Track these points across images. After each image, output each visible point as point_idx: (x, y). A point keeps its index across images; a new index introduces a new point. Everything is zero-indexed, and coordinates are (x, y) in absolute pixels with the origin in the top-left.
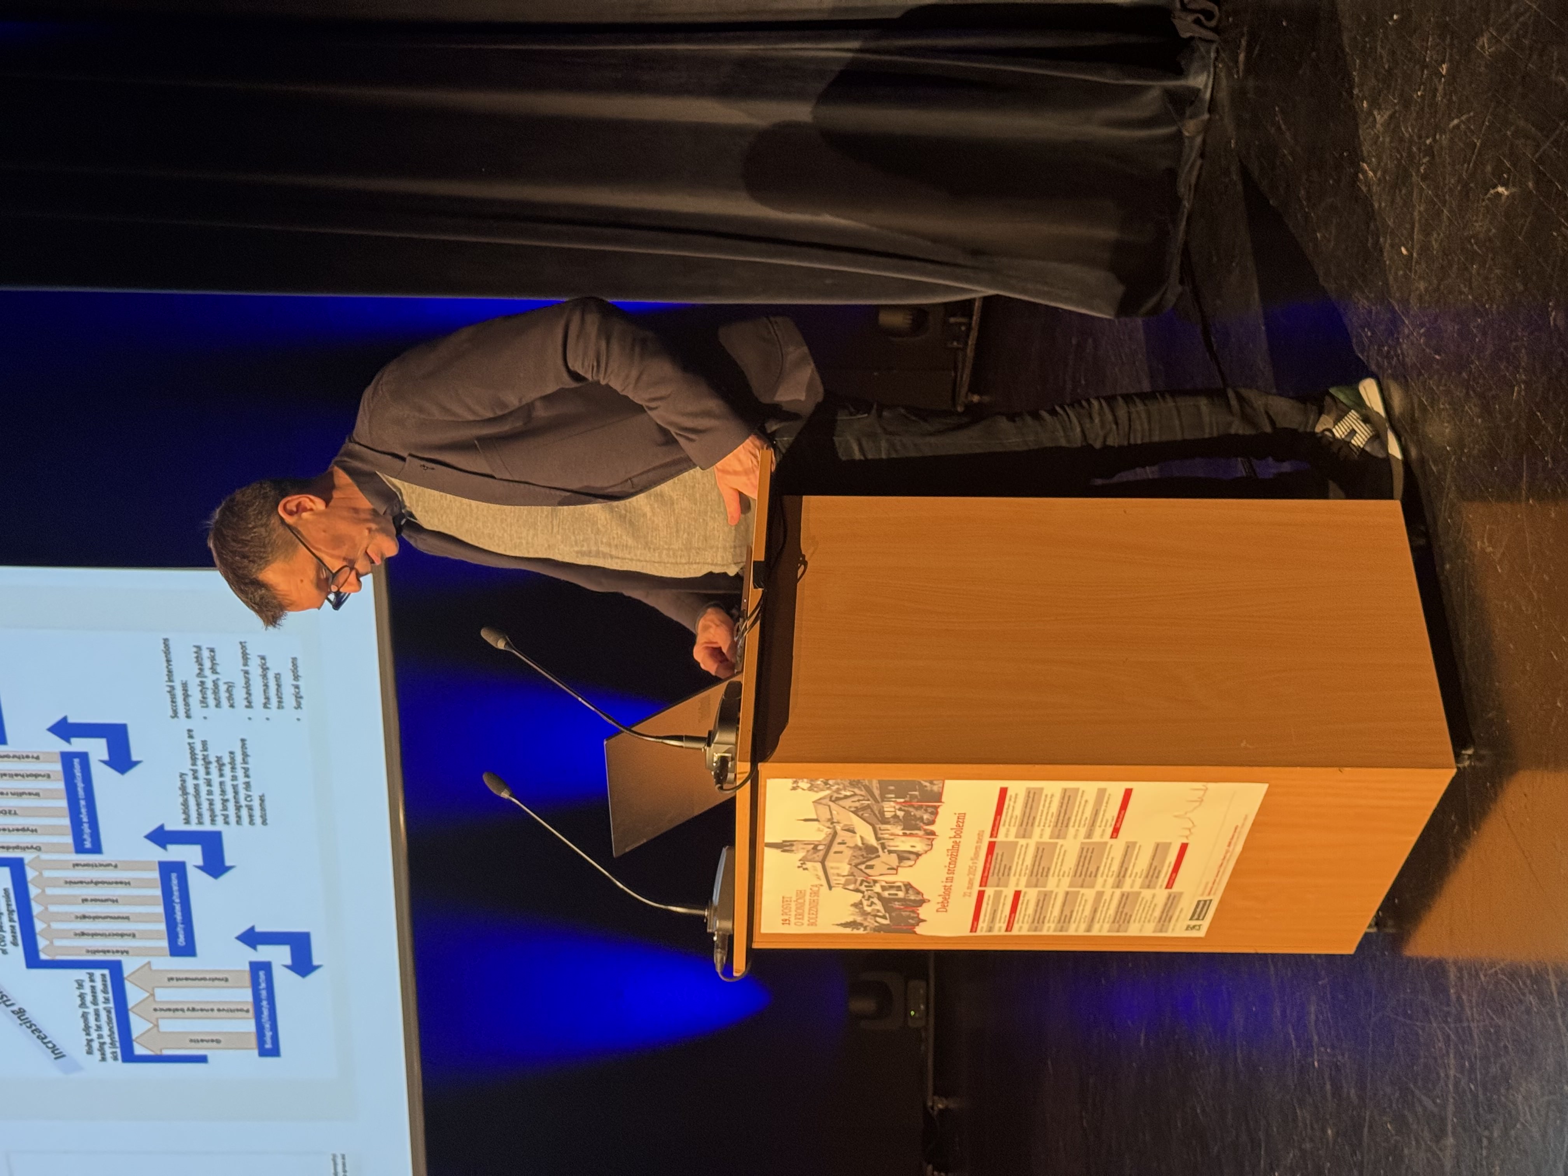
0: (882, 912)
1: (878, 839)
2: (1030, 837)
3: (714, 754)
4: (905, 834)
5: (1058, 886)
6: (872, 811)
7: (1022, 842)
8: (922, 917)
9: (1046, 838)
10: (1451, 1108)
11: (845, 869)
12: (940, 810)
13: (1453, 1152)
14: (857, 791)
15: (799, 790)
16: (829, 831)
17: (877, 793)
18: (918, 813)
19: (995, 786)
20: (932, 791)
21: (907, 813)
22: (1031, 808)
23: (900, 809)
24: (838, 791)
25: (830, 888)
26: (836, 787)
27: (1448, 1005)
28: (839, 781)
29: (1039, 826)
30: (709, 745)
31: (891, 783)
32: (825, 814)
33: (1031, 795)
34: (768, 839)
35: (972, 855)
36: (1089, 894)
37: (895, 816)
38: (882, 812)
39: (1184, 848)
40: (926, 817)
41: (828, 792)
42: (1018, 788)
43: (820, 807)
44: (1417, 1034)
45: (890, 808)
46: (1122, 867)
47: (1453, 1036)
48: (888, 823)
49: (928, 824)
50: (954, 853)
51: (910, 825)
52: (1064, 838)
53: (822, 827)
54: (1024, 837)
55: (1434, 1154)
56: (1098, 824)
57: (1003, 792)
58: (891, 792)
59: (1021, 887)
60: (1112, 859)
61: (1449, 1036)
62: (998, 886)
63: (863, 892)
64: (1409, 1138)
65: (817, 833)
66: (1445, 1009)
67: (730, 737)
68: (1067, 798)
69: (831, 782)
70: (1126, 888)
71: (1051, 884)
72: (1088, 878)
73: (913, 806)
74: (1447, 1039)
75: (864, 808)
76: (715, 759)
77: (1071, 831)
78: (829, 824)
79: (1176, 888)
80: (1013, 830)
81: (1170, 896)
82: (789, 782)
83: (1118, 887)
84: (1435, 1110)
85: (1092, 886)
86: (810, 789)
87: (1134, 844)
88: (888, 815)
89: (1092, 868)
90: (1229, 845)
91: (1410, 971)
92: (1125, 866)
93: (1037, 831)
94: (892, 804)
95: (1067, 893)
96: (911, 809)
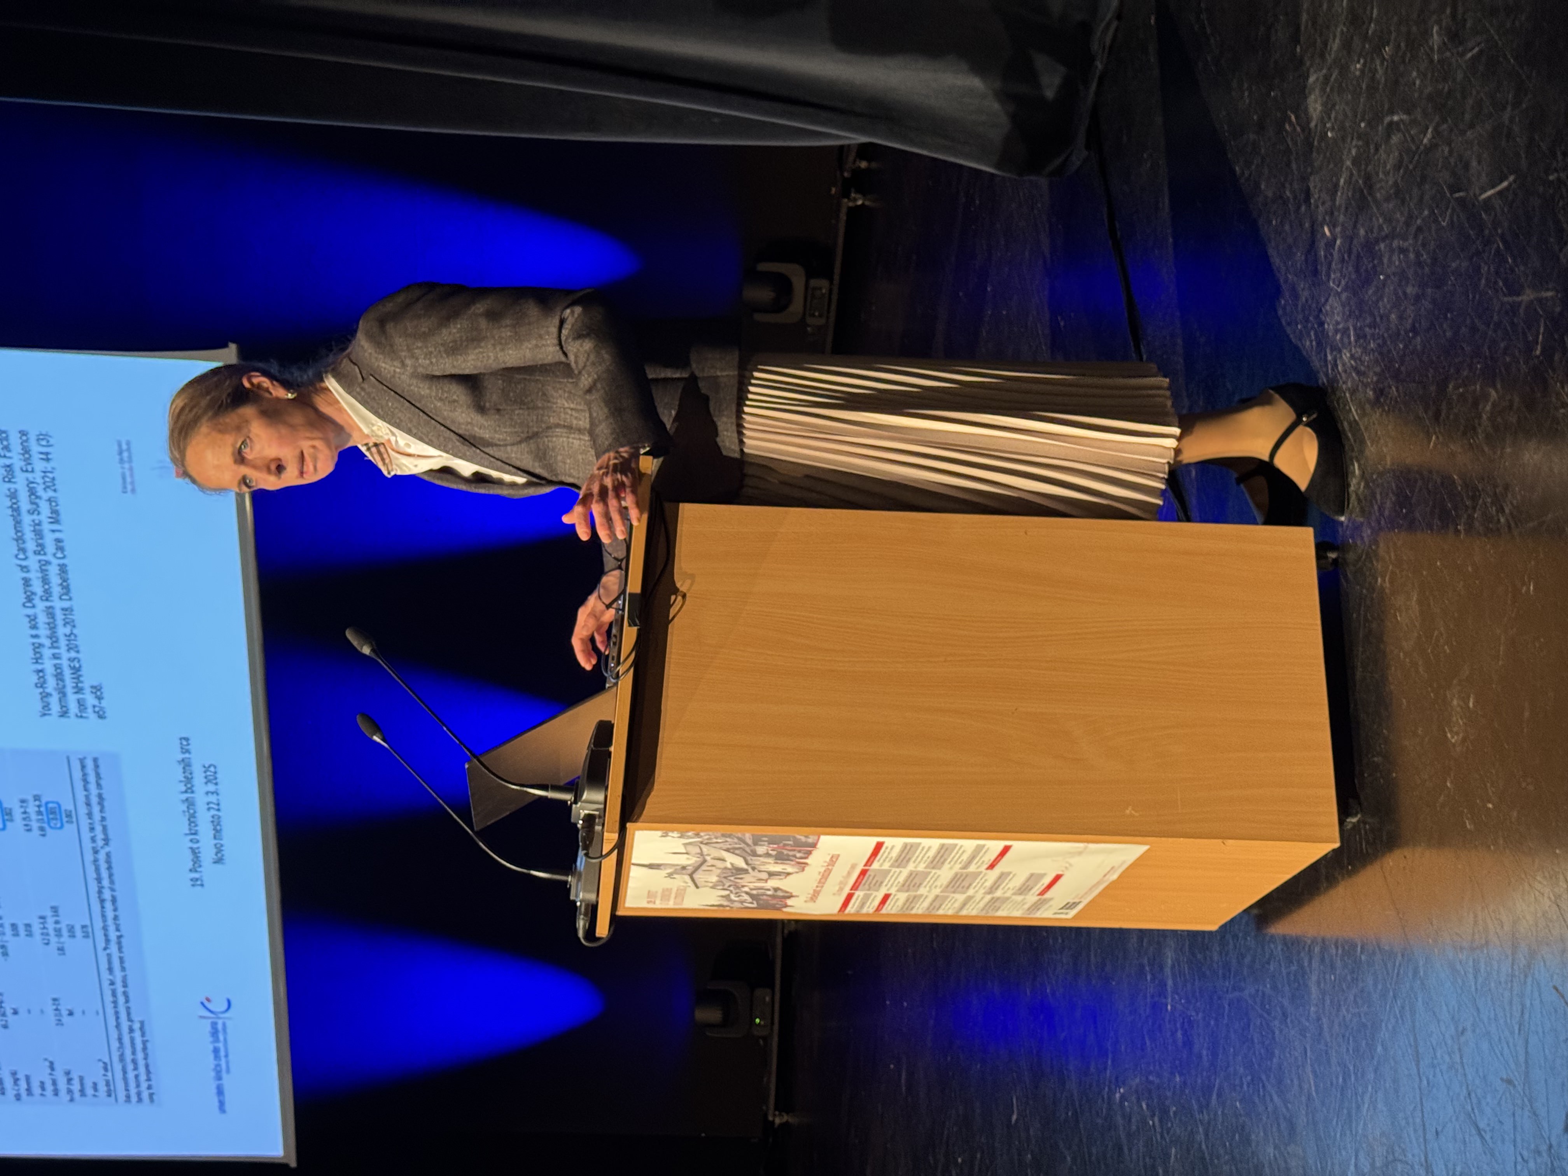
0: (750, 900)
1: (748, 864)
2: (904, 868)
3: (581, 811)
4: (776, 863)
5: (929, 892)
6: (744, 850)
7: (895, 870)
8: (789, 904)
9: (921, 867)
11: (714, 879)
12: (813, 852)
16: (699, 859)
17: (750, 841)
18: (791, 853)
19: (871, 841)
20: (806, 842)
21: (780, 852)
22: (908, 853)
23: (773, 850)
25: (697, 887)
29: (914, 862)
31: (765, 836)
32: (694, 850)
33: (909, 846)
34: (633, 861)
35: (844, 875)
36: (960, 897)
38: (754, 851)
39: (1058, 878)
40: (799, 855)
42: (894, 842)
43: (690, 847)
45: (761, 849)
46: (995, 883)
48: (760, 856)
49: (800, 859)
50: (825, 876)
51: (782, 858)
52: (939, 869)
53: (690, 857)
54: (898, 867)
56: (975, 862)
57: (880, 844)
58: (764, 841)
59: (893, 891)
60: (986, 880)
62: (868, 891)
65: (687, 861)
68: (945, 849)
70: (998, 894)
71: (922, 891)
72: (960, 889)
73: (786, 849)
77: (947, 865)
79: (1048, 895)
80: (888, 864)
81: (1041, 899)
83: (989, 894)
85: (964, 893)
87: (1009, 873)
88: (760, 853)
89: (966, 884)
90: (1105, 876)
92: (998, 884)
93: (912, 864)
94: (765, 847)
95: (938, 896)
96: (783, 851)
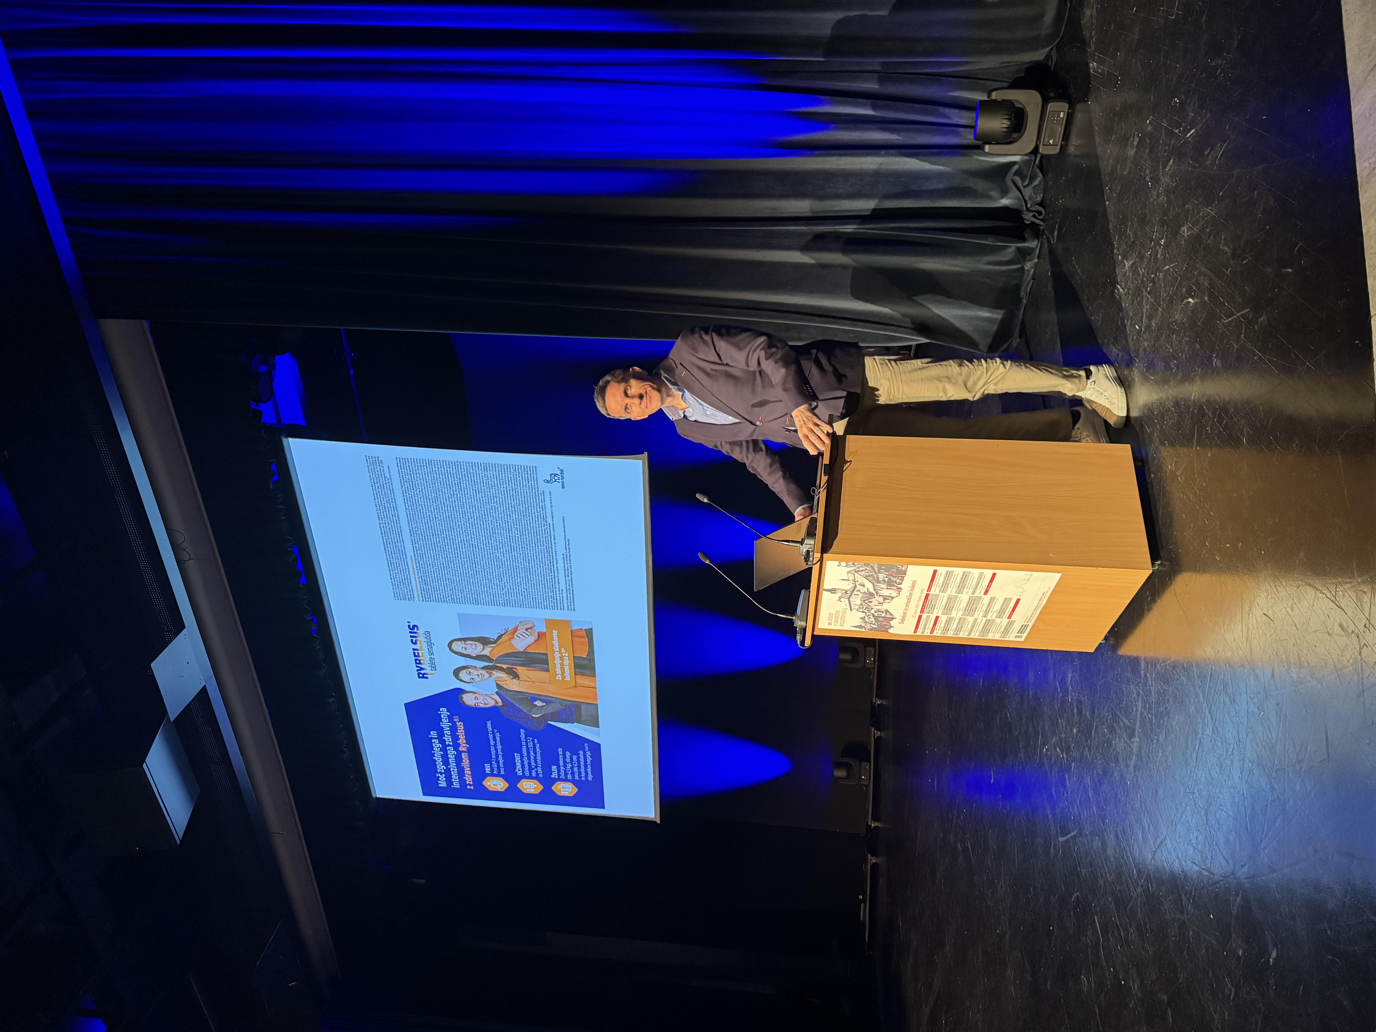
0: (874, 621)
1: (875, 590)
2: (946, 593)
3: (804, 549)
4: (887, 588)
5: (956, 615)
6: (874, 577)
7: (942, 594)
8: (892, 625)
9: (953, 593)
10: (1138, 724)
11: (859, 602)
12: (905, 578)
13: (1138, 745)
14: (867, 568)
15: (841, 566)
16: (853, 585)
17: (876, 569)
18: (894, 579)
19: (931, 569)
20: (902, 570)
21: (890, 579)
22: (947, 580)
23: (886, 577)
24: (858, 568)
25: (851, 610)
26: (858, 566)
27: (1140, 678)
28: (859, 563)
29: (950, 588)
30: (802, 545)
31: (884, 565)
32: (851, 577)
33: (948, 574)
34: (825, 588)
35: (918, 599)
36: (971, 619)
37: (884, 580)
38: (878, 578)
39: (1018, 600)
40: (898, 581)
41: (854, 568)
42: (942, 570)
43: (850, 574)
44: (1123, 690)
45: (881, 576)
47: (1141, 692)
48: (880, 583)
49: (898, 584)
50: (909, 597)
51: (890, 584)
52: (962, 594)
53: (850, 583)
54: (943, 592)
55: (1128, 745)
56: (979, 587)
57: (935, 572)
58: (883, 569)
59: (939, 615)
60: (984, 604)
61: (1139, 692)
62: (928, 613)
63: (866, 613)
64: (1116, 736)
65: (848, 586)
66: (1138, 680)
67: (811, 542)
68: (965, 576)
69: (856, 564)
70: (989, 617)
71: (953, 614)
72: (971, 612)
73: (892, 576)
74: (1138, 694)
75: (870, 576)
76: (804, 551)
77: (965, 590)
78: (853, 582)
79: (1012, 619)
80: (938, 589)
81: (1009, 621)
82: (837, 563)
83: (985, 617)
84: (1130, 725)
85: (973, 616)
86: (846, 566)
87: (994, 598)
88: (880, 579)
89: (974, 608)
90: (1039, 601)
91: (1121, 661)
92: (989, 607)
93: (949, 590)
94: (883, 575)
95: (961, 618)
96: (891, 577)
